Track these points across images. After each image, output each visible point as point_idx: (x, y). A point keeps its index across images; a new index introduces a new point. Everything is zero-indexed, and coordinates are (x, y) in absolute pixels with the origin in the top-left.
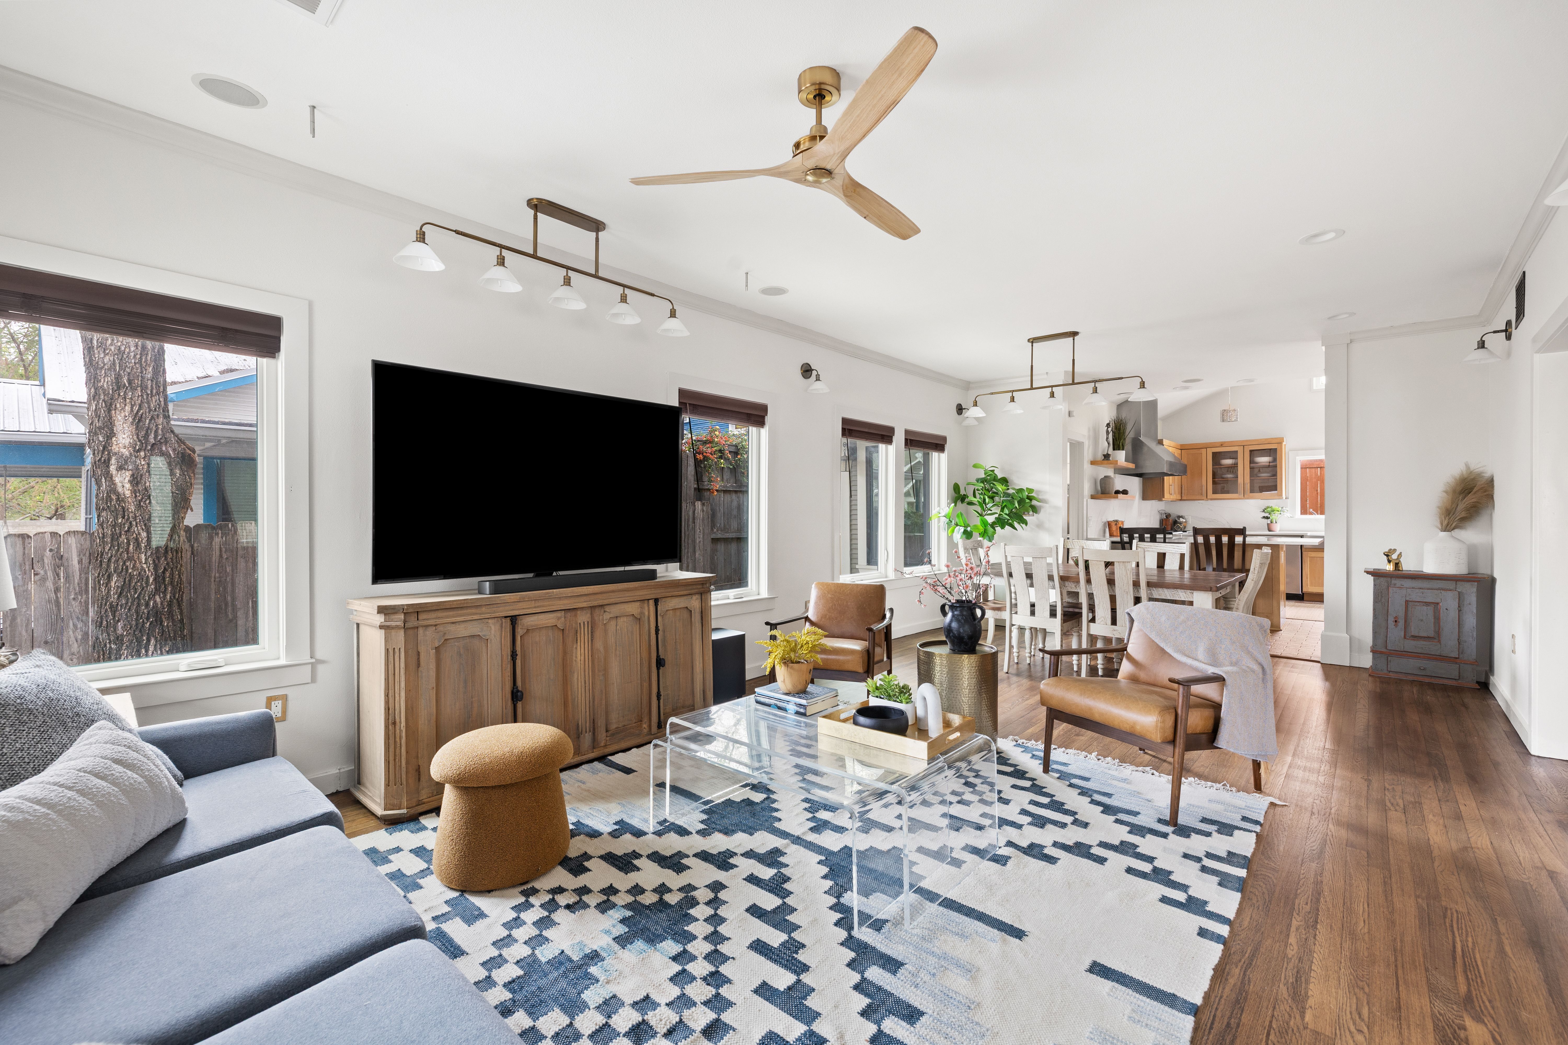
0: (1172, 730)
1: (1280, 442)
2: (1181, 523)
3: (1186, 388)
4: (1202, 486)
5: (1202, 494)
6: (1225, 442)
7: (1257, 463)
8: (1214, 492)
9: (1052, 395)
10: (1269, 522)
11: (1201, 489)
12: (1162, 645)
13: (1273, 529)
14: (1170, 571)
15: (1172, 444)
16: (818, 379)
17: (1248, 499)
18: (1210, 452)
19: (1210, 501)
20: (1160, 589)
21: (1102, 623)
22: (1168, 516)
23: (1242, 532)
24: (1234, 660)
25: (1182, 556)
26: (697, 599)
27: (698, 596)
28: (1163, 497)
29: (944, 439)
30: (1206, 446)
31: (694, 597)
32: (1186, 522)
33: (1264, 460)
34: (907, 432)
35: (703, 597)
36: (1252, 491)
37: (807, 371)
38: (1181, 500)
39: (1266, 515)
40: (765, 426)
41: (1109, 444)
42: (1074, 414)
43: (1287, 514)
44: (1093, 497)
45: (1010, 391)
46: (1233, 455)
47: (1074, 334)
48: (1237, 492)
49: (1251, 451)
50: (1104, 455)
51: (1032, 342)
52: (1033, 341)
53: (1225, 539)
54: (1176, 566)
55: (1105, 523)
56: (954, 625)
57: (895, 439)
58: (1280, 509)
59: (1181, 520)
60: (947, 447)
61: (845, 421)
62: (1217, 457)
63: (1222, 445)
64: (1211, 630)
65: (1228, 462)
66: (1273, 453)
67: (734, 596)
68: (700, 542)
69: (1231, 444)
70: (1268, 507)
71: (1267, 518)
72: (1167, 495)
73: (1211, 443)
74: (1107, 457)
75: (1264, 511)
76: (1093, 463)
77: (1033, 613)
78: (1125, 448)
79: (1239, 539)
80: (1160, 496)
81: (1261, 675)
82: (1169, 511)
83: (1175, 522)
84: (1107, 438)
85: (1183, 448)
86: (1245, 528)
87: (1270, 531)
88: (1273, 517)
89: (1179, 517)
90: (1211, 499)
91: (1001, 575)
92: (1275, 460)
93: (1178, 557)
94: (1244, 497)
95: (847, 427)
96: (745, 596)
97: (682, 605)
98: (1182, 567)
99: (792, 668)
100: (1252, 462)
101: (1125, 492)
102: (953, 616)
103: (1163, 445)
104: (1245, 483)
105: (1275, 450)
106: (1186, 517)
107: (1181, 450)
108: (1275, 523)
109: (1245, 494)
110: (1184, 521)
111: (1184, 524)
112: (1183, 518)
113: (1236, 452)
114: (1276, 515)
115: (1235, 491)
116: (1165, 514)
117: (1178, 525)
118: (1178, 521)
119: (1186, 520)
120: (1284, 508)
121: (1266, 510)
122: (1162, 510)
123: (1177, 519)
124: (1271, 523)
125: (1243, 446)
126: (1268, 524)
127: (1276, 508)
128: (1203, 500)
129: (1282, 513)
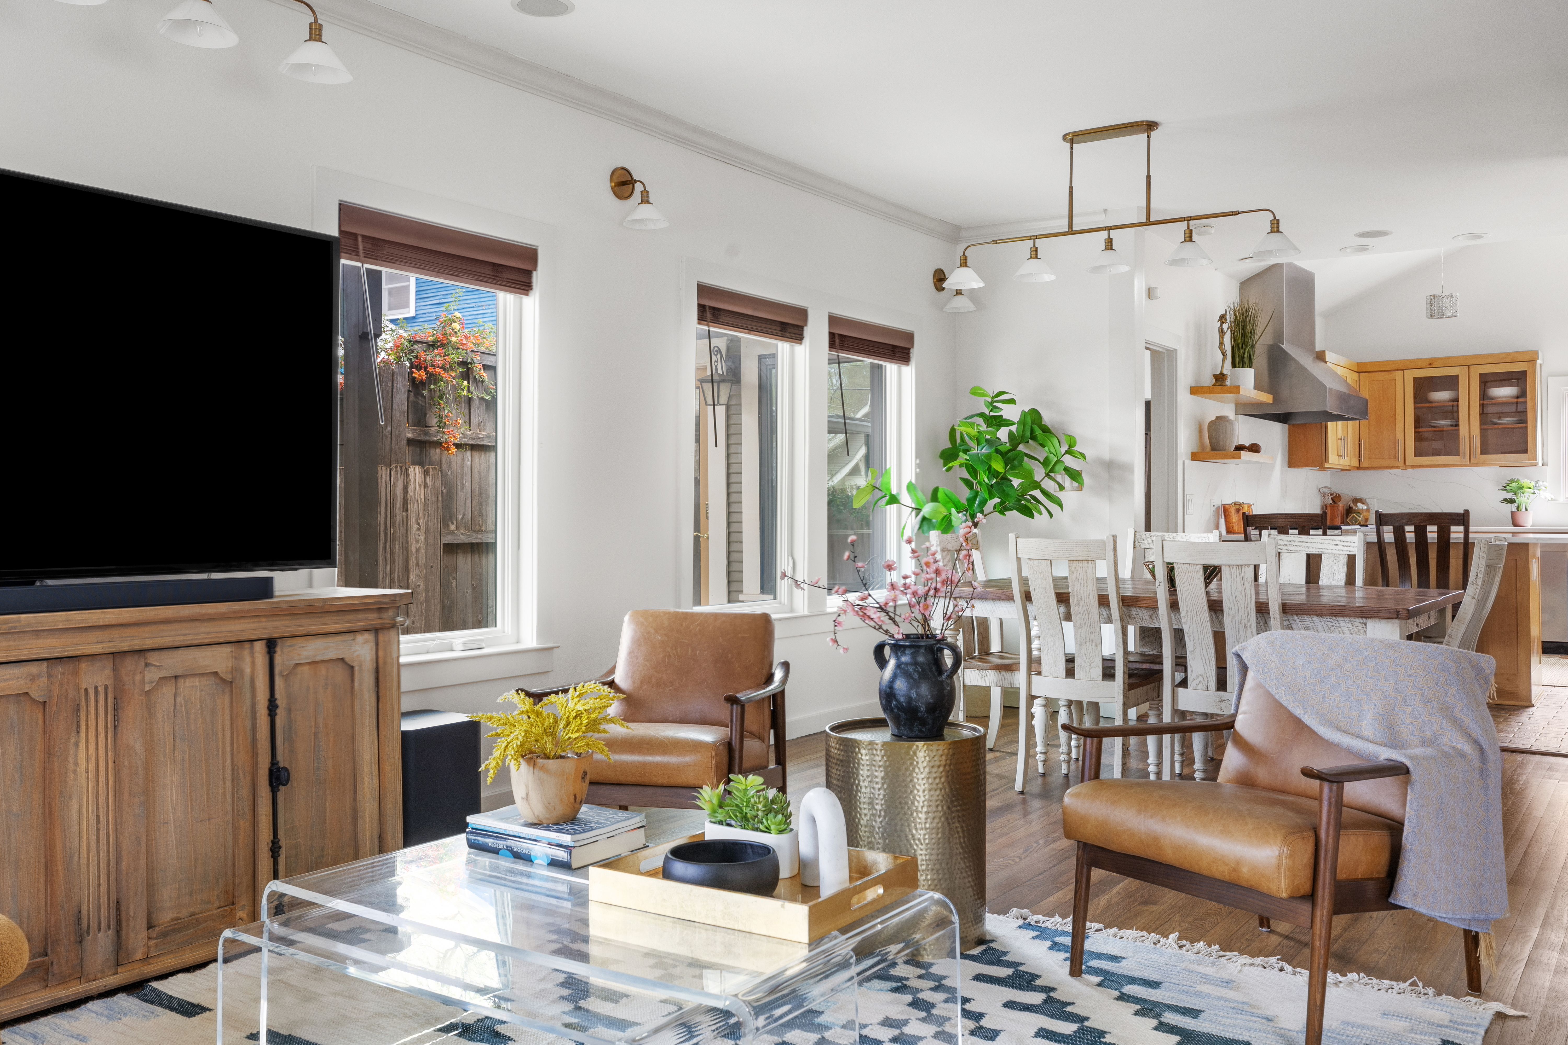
0: (1309, 872)
1: (1531, 358)
2: (1359, 512)
3: (1363, 249)
4: (1396, 442)
5: (1396, 457)
6: (1436, 359)
7: (1492, 399)
8: (1418, 453)
9: (1109, 245)
10: (1514, 509)
11: (1395, 448)
12: (1298, 712)
13: (1520, 522)
14: (1329, 587)
15: (1343, 361)
16: (645, 199)
17: (1477, 465)
18: (1410, 375)
19: (1410, 470)
20: (1306, 619)
21: (1200, 687)
22: (1336, 498)
23: (1463, 519)
24: (1428, 735)
25: (1351, 559)
26: (366, 642)
27: (369, 637)
28: (1326, 461)
29: (909, 337)
30: (1402, 367)
31: (360, 638)
32: (1368, 510)
33: (1504, 392)
34: (834, 320)
35: (381, 638)
36: (1484, 451)
37: (624, 183)
38: (1359, 468)
39: (1510, 495)
40: (532, 293)
41: (1224, 354)
42: (1159, 293)
43: (1545, 494)
44: (1194, 457)
45: (1030, 238)
46: (1451, 382)
47: (1150, 126)
48: (1456, 452)
49: (1481, 375)
50: (1215, 376)
51: (1072, 142)
52: (1073, 138)
53: (1432, 532)
54: (1340, 578)
55: (1218, 509)
56: (901, 685)
57: (808, 332)
58: (1533, 483)
59: (1360, 505)
60: (915, 353)
61: (703, 290)
62: (1423, 386)
63: (1431, 363)
64: (1386, 680)
65: (1441, 396)
66: (1519, 379)
67: (464, 644)
68: (418, 550)
69: (1447, 362)
70: (1512, 481)
71: (1511, 501)
72: (1333, 459)
73: (1411, 361)
74: (1220, 378)
75: (1504, 488)
76: (1195, 391)
77: (1070, 673)
78: (1255, 362)
79: (1456, 533)
80: (1319, 461)
81: (1477, 764)
82: (1338, 489)
83: (1349, 511)
84: (1221, 344)
85: (1361, 370)
86: (1467, 512)
87: (1515, 524)
88: (1522, 500)
89: (1356, 501)
90: (1413, 467)
91: (1010, 599)
92: (1523, 394)
93: (1344, 561)
94: (1471, 462)
95: (708, 303)
96: (489, 646)
97: (332, 654)
98: (1350, 580)
99: (543, 768)
100: (1484, 396)
101: (1254, 448)
102: (898, 666)
103: (1326, 362)
104: (1472, 437)
105: (1524, 373)
106: (1368, 501)
107: (1359, 373)
108: (1524, 509)
109: (1472, 456)
110: (1365, 507)
111: (1364, 514)
112: (1363, 504)
113: (1455, 378)
114: (1526, 495)
115: (1454, 450)
116: (1331, 495)
117: (1354, 516)
118: (1354, 508)
119: (1368, 505)
120: (1541, 483)
121: (1508, 487)
122: (1325, 487)
123: (1352, 505)
124: (1518, 510)
125: (1468, 366)
126: (1512, 512)
127: (1525, 482)
128: (1398, 467)
129: (1536, 491)
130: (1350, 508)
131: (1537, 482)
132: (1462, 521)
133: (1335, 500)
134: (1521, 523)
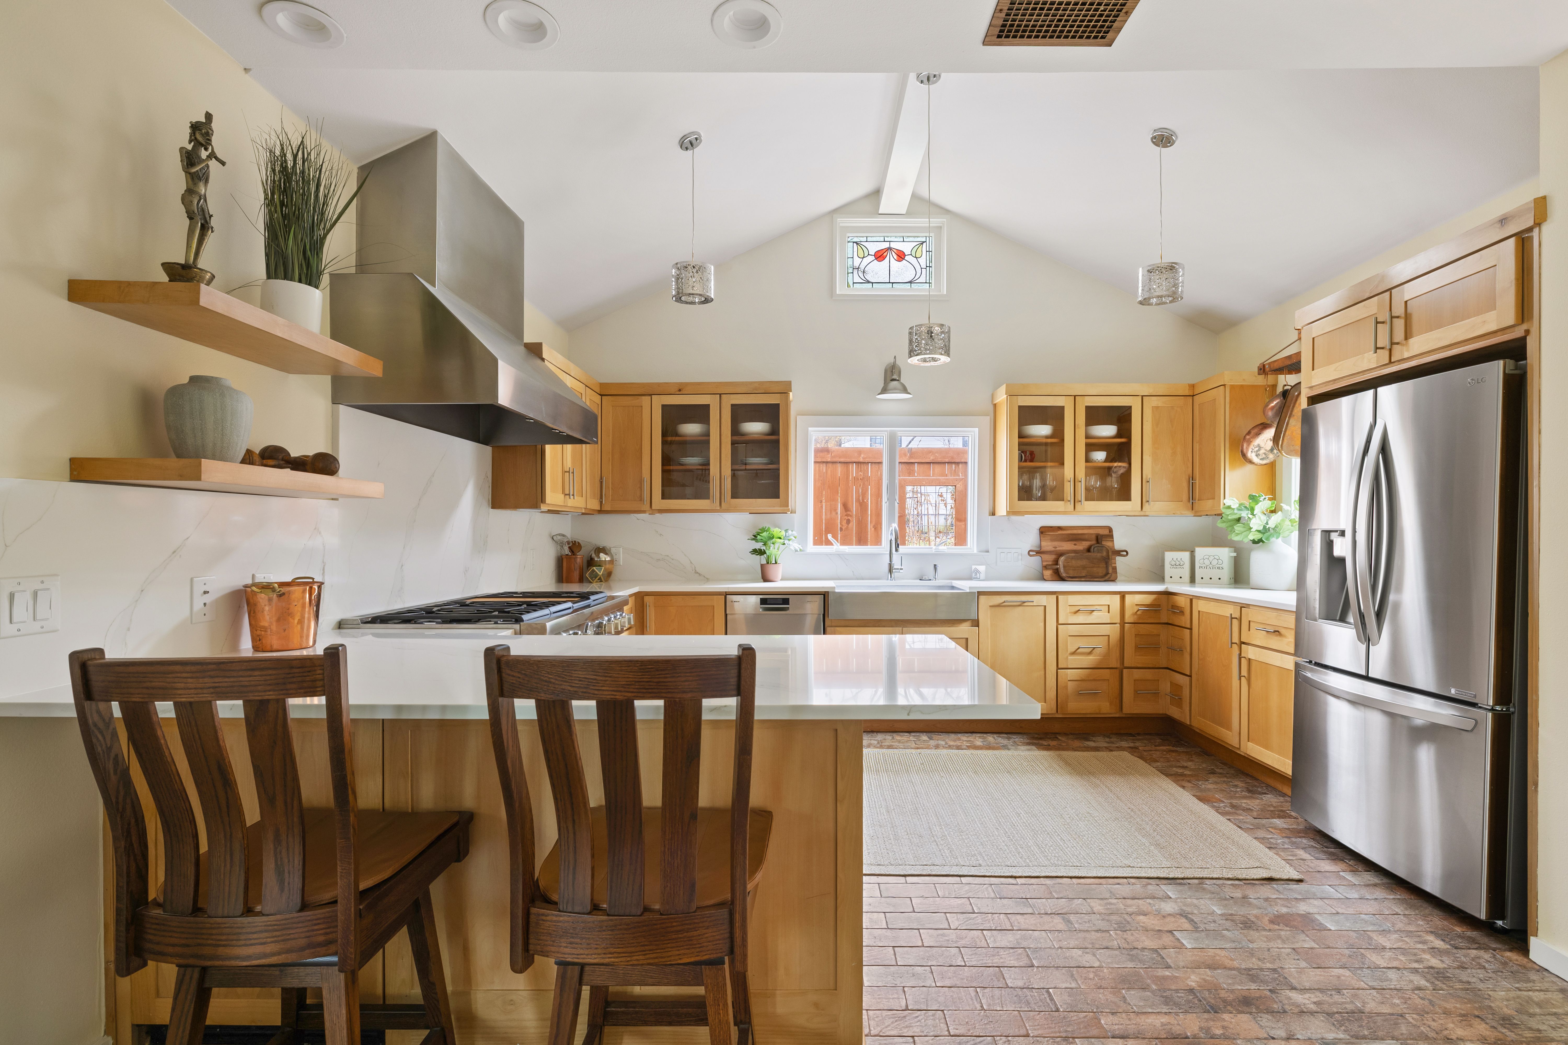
1: (784, 389)
2: (600, 565)
4: (641, 481)
5: (641, 499)
6: (686, 384)
7: (743, 435)
8: (666, 495)
10: (764, 562)
11: (641, 488)
13: (770, 576)
17: (727, 510)
18: (659, 401)
19: (658, 515)
22: (575, 547)
23: (739, 676)
30: (650, 391)
32: (612, 562)
33: (756, 428)
36: (734, 496)
38: (600, 512)
39: (758, 546)
43: (794, 545)
44: (82, 470)
46: (701, 413)
48: (707, 497)
49: (733, 407)
50: (171, 270)
58: (783, 533)
59: (603, 557)
62: (671, 416)
63: (680, 389)
65: (691, 429)
66: (772, 413)
69: (697, 388)
70: (763, 530)
71: (760, 552)
72: (553, 496)
73: (659, 384)
75: (755, 538)
80: (533, 499)
82: (580, 538)
83: (591, 562)
85: (605, 391)
86: (751, 660)
87: (765, 579)
88: (773, 550)
89: (600, 550)
90: (661, 511)
92: (775, 431)
94: (722, 508)
100: (735, 431)
101: (319, 463)
103: (543, 360)
104: (723, 477)
105: (777, 406)
106: (613, 551)
107: (601, 395)
108: (774, 562)
109: (723, 500)
110: (608, 559)
111: (607, 566)
112: (606, 554)
113: (707, 407)
114: (777, 545)
115: (702, 494)
116: (569, 544)
117: (593, 571)
118: (596, 559)
119: (612, 556)
120: (790, 532)
121: (759, 537)
122: (559, 535)
123: (593, 555)
124: (768, 563)
125: (720, 394)
126: (762, 565)
127: (776, 531)
128: (644, 512)
129: (786, 542)
130: (592, 559)
131: (786, 531)
132: (733, 681)
133: (574, 550)
134: (771, 578)
